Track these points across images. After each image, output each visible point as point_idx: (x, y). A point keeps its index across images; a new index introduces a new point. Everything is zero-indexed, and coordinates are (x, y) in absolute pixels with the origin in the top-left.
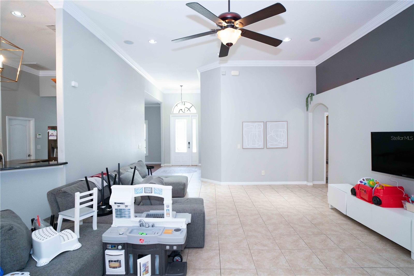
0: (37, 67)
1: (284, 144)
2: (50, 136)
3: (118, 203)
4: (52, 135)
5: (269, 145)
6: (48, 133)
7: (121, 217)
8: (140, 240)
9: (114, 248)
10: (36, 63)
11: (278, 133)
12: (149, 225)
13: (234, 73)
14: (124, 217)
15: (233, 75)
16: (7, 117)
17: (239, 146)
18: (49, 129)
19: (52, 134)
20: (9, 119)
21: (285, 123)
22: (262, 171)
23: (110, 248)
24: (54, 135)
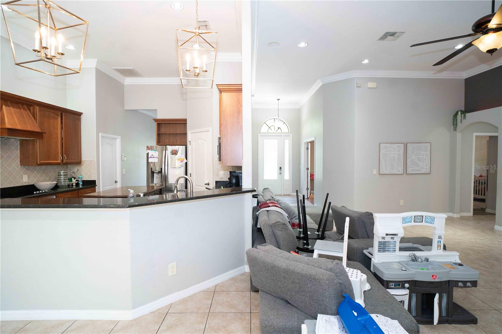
0: (130, 73)
1: (426, 169)
2: (150, 158)
3: (390, 235)
4: (152, 157)
5: (409, 171)
6: (148, 154)
7: (384, 251)
8: (433, 276)
9: (398, 287)
10: (132, 68)
11: (420, 156)
12: (422, 260)
13: (371, 85)
14: (387, 250)
15: (369, 88)
16: (100, 133)
17: (375, 172)
18: (148, 150)
19: (152, 155)
20: (102, 137)
21: (429, 145)
22: (401, 201)
23: (393, 287)
24: (154, 156)
